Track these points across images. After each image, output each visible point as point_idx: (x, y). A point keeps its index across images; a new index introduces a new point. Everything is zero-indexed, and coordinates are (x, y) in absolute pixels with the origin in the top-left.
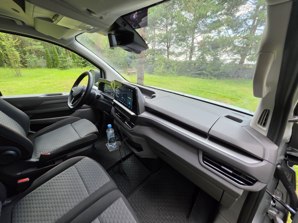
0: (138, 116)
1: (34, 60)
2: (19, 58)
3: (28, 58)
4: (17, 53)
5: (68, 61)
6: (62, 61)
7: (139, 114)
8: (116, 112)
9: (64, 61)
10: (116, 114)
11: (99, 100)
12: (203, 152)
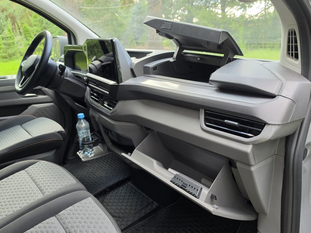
0: (120, 84)
5: (17, 43)
6: (5, 44)
7: (122, 82)
8: (92, 94)
9: (9, 45)
10: (92, 97)
11: (64, 77)
12: (205, 110)
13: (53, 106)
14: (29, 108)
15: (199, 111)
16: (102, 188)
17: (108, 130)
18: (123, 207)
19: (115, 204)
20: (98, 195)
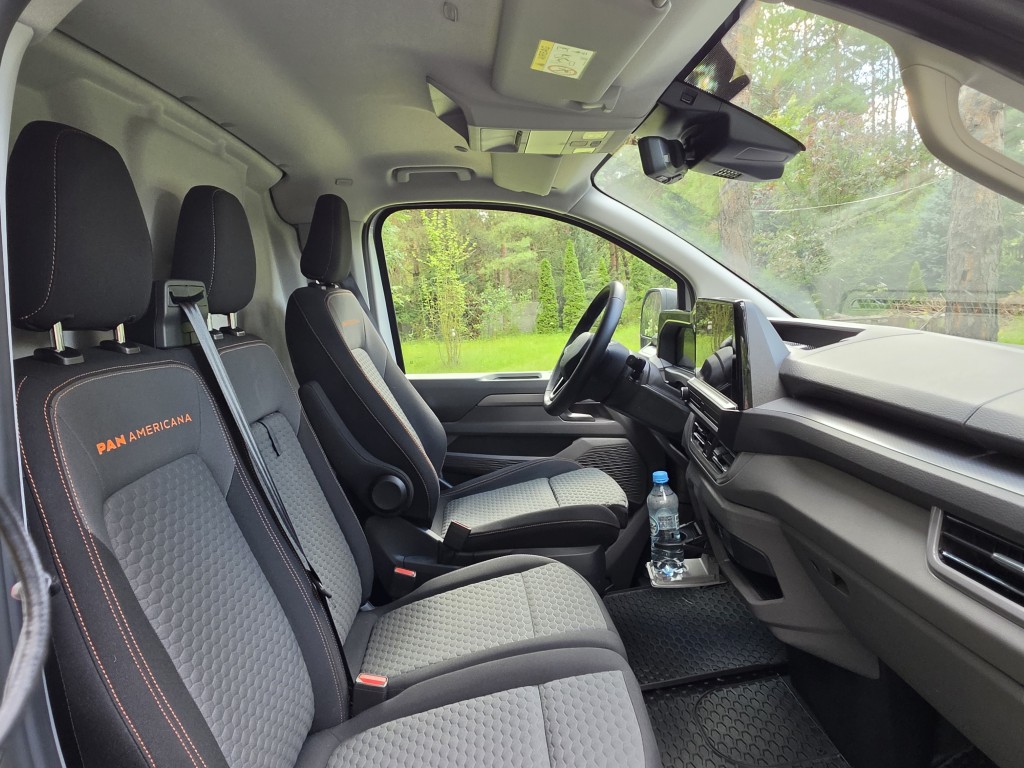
0: (744, 411)
1: (502, 305)
2: (463, 303)
3: (486, 303)
4: (460, 288)
7: (750, 406)
8: (696, 430)
10: (695, 434)
11: (640, 384)
12: (945, 513)
13: (623, 446)
14: (575, 443)
15: (929, 510)
16: (705, 669)
17: (717, 524)
18: (747, 739)
19: (727, 721)
20: (691, 683)
